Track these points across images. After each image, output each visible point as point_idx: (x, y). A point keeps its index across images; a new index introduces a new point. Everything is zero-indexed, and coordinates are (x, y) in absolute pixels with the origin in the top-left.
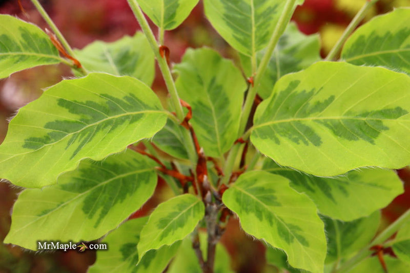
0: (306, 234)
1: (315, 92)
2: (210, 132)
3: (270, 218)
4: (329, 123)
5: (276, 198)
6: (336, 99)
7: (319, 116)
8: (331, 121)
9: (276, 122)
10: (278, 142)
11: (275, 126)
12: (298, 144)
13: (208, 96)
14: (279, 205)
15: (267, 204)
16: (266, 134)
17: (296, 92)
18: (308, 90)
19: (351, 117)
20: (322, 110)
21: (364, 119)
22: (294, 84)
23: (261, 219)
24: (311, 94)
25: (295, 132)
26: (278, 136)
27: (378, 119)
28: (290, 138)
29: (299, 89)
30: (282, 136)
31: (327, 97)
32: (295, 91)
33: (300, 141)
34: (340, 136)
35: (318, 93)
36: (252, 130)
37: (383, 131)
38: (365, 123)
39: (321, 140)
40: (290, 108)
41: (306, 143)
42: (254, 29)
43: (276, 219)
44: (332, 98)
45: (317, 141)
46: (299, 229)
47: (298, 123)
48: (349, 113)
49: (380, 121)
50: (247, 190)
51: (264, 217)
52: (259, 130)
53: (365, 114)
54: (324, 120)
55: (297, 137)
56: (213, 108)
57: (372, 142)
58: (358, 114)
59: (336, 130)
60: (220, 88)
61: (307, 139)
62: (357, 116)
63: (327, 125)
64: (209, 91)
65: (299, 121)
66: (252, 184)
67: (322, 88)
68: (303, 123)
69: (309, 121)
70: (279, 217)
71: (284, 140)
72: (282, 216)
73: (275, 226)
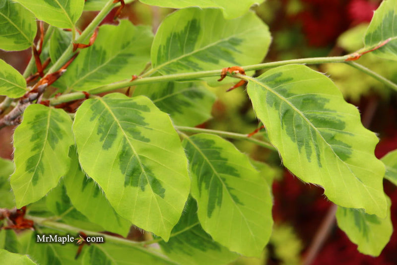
0: (42, 178)
1: (146, 126)
2: (84, 71)
3: (38, 147)
4: (127, 148)
5: (57, 143)
6: (149, 143)
7: (129, 139)
8: (130, 149)
9: (110, 111)
10: (92, 119)
11: (107, 111)
12: (98, 134)
13: (114, 57)
14: (53, 148)
15: (48, 139)
16: (97, 108)
17: (140, 113)
18: (146, 121)
19: (140, 161)
20: (135, 138)
21: (143, 170)
22: (146, 109)
23: (32, 140)
24: (144, 124)
25: (107, 127)
26: (98, 117)
27: (148, 180)
28: (100, 126)
29: (143, 114)
30: (99, 120)
31: (147, 137)
32: (140, 111)
33: (101, 135)
34: (121, 161)
35: (146, 128)
36: (98, 98)
37: (140, 188)
38: (140, 173)
39: (109, 149)
40: (126, 115)
41: (102, 139)
42: (175, 60)
43: (40, 151)
44: (148, 140)
45: (107, 146)
46: (43, 172)
47: (116, 127)
48: (142, 158)
49: (147, 183)
50: (51, 119)
51: (36, 141)
52: (99, 103)
53: (148, 170)
54: (128, 143)
55: (104, 131)
56: (105, 64)
57: (126, 184)
58: (146, 165)
59: (124, 155)
60: (125, 62)
61: (105, 139)
62: (143, 165)
63: (124, 147)
64: (119, 55)
65: (119, 127)
66: (58, 120)
67: (151, 129)
68: (118, 130)
69: (122, 133)
70: (43, 153)
71: (96, 122)
72: (46, 155)
73: (34, 153)
